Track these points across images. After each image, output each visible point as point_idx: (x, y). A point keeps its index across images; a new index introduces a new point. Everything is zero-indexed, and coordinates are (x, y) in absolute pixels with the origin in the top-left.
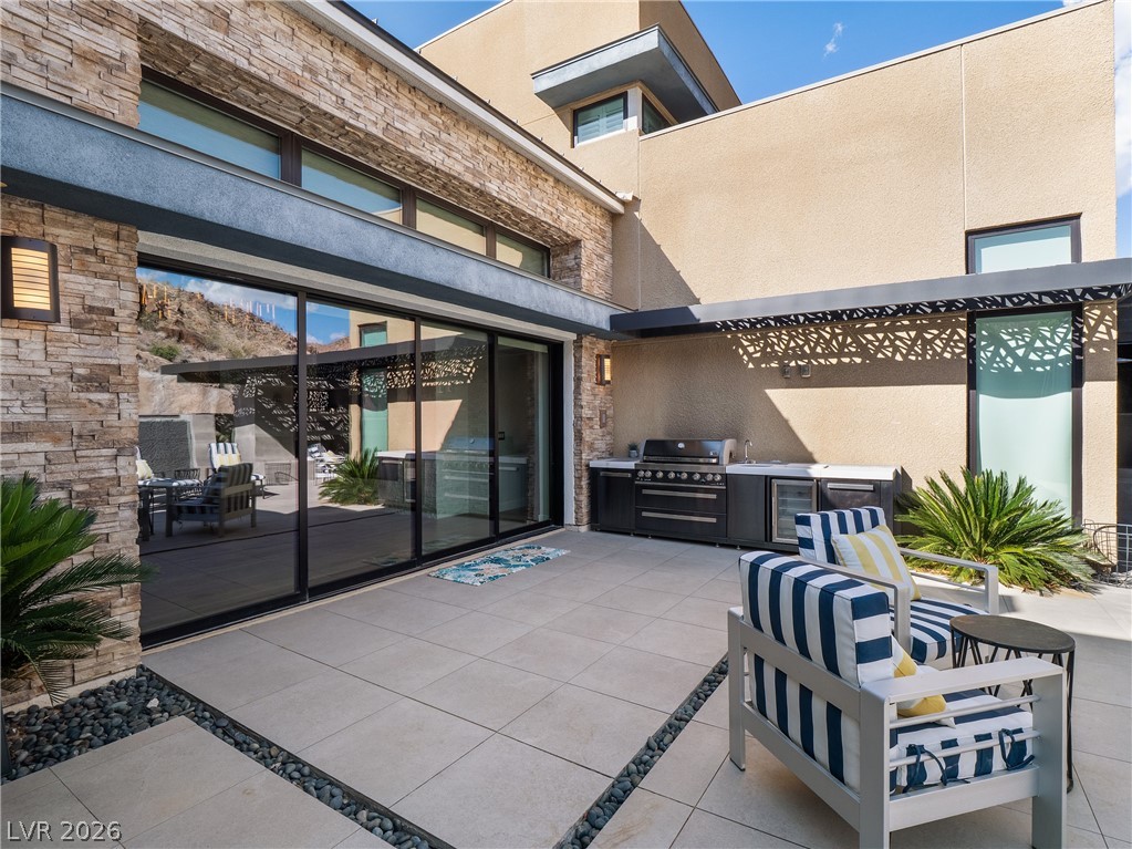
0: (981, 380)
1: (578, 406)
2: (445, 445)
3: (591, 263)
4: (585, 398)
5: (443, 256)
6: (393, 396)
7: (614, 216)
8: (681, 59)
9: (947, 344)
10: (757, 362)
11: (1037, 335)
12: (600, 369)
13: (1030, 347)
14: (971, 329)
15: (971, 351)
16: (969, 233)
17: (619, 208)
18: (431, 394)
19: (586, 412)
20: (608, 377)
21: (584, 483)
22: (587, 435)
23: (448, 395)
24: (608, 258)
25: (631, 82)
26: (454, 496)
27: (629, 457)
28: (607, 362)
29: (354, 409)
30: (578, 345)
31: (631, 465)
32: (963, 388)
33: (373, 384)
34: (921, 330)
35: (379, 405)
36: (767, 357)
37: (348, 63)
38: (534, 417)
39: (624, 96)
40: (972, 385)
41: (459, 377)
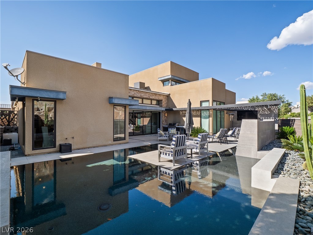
0: (202, 117)
1: (162, 119)
2: (148, 124)
3: (164, 102)
4: (163, 118)
5: (145, 107)
6: (141, 117)
7: (167, 96)
8: (175, 76)
9: (198, 113)
10: (182, 114)
11: (207, 112)
12: (165, 115)
13: (206, 114)
14: (201, 112)
15: (201, 114)
16: (200, 101)
17: (168, 95)
18: (146, 117)
19: (163, 120)
20: (166, 116)
21: (163, 128)
22: (163, 123)
23: (148, 117)
24: (167, 101)
25: (170, 79)
26: (148, 130)
27: (167, 125)
28: (166, 114)
29: (137, 119)
30: (162, 112)
31: (167, 126)
32: (200, 118)
33: (139, 115)
34: (196, 111)
35: (140, 118)
36: (183, 114)
37: (137, 92)
38: (157, 120)
39: (169, 81)
40: (201, 118)
41: (150, 115)
